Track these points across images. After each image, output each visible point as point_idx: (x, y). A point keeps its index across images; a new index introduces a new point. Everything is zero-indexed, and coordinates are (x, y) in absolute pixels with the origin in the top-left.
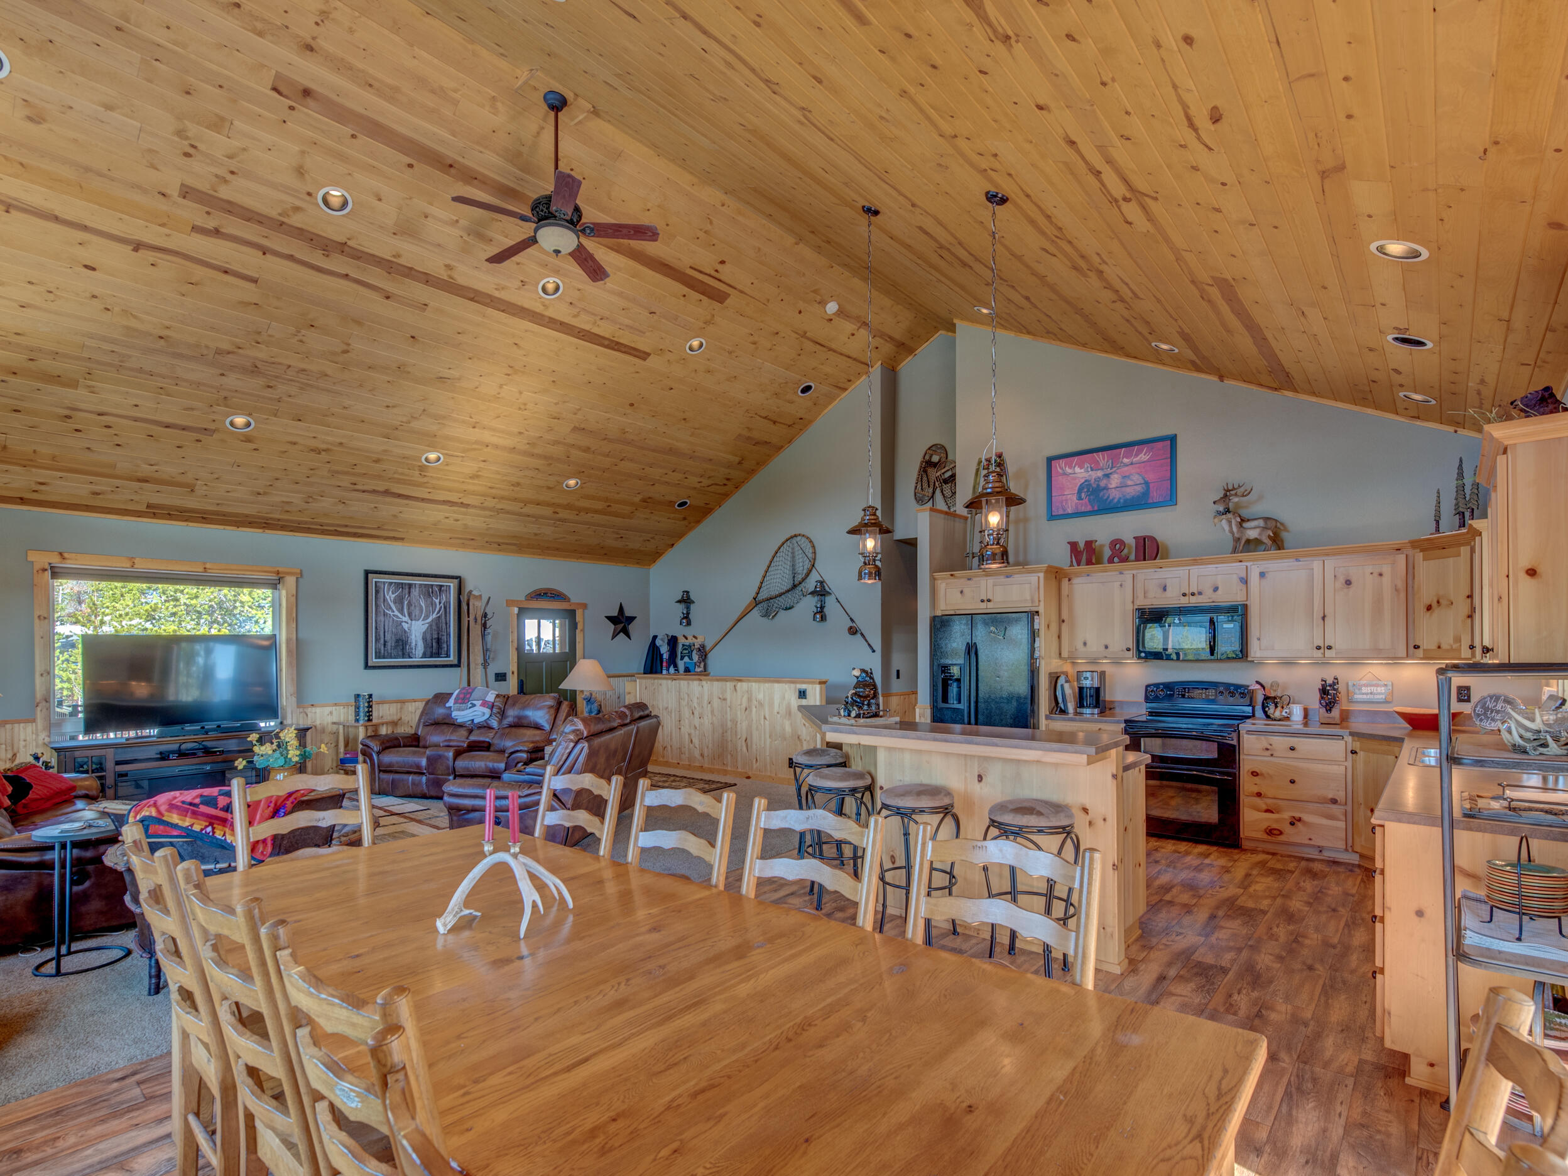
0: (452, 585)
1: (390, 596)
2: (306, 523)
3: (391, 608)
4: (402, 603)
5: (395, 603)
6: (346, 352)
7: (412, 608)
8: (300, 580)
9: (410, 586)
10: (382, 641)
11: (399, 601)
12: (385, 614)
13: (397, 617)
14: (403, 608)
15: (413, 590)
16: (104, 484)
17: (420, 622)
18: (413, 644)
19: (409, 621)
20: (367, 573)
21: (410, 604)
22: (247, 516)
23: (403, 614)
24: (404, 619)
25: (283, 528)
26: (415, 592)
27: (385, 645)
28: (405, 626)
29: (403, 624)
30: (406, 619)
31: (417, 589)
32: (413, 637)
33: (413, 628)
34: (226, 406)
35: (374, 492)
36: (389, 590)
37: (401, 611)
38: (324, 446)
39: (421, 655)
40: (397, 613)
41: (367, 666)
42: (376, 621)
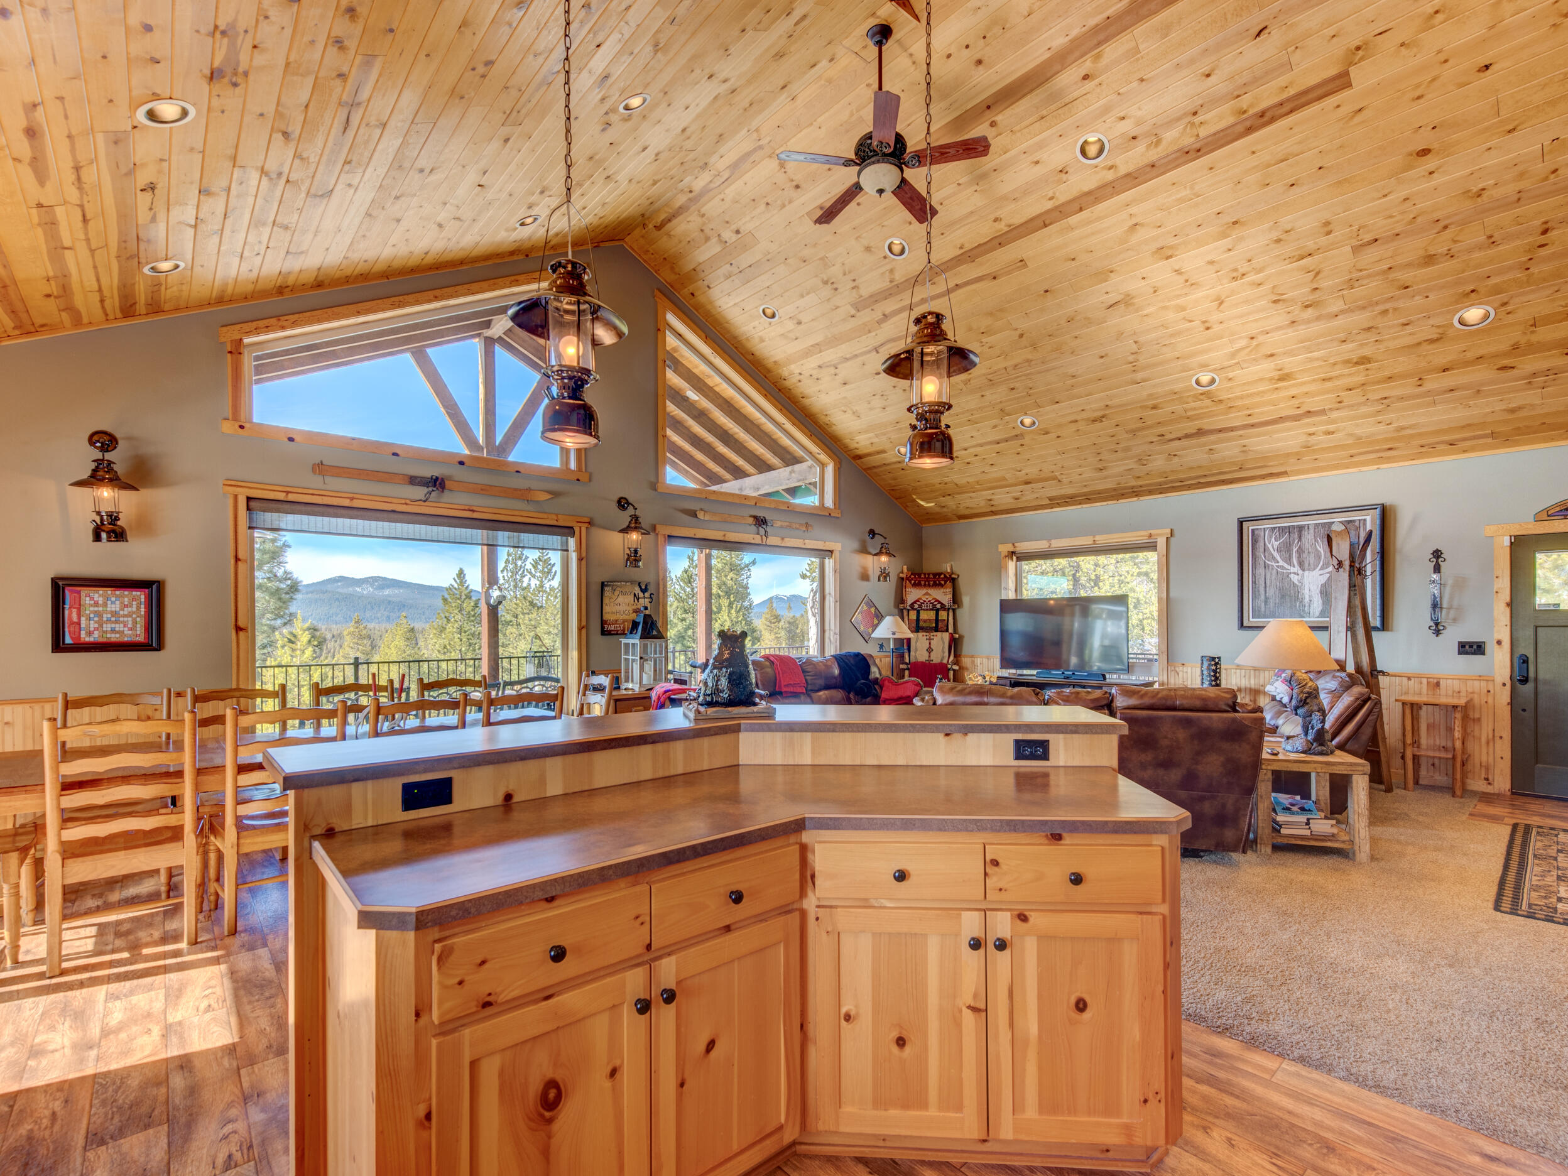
0: (1368, 518)
1: (1273, 544)
2: (1165, 483)
3: (1274, 558)
4: (1290, 550)
5: (1279, 551)
6: (1021, 336)
7: (1305, 555)
8: (1172, 540)
9: (1301, 528)
10: (1262, 597)
11: (1286, 548)
12: (1265, 566)
13: (1282, 568)
14: (1290, 557)
15: (1305, 533)
16: (1015, 491)
17: (1317, 572)
18: (1307, 600)
19: (1300, 572)
20: (1241, 523)
21: (1300, 551)
22: (1115, 490)
23: (1290, 563)
24: (1293, 570)
25: (1151, 492)
26: (1308, 537)
27: (1266, 602)
28: (1295, 578)
29: (1292, 576)
30: (1296, 569)
31: (1312, 531)
32: (1306, 591)
33: (1306, 581)
34: (1008, 415)
35: (1187, 436)
36: (1271, 537)
37: (1289, 561)
38: (1099, 414)
39: (1317, 614)
40: (1281, 563)
41: (1242, 626)
42: (1254, 575)
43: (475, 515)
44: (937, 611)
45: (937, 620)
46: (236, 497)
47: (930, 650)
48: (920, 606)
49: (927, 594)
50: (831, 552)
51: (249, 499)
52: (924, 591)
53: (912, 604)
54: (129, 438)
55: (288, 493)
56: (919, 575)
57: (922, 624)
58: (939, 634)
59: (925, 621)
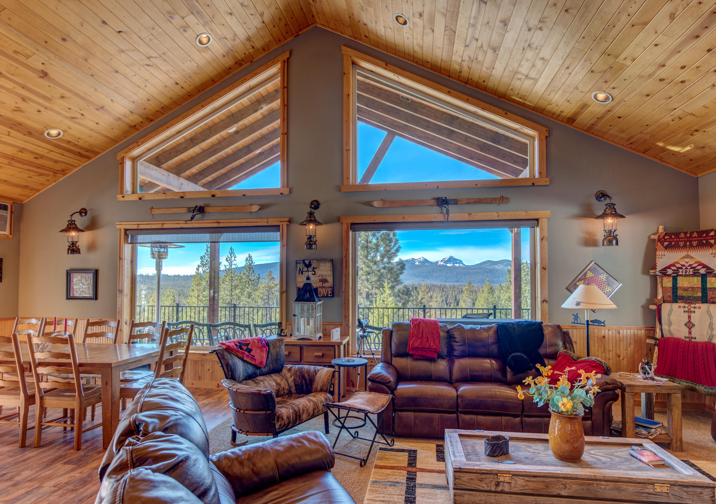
43: (221, 225)
44: (704, 277)
45: (704, 289)
46: (120, 229)
47: (690, 325)
48: (676, 272)
49: (688, 256)
50: (537, 220)
51: (126, 230)
52: (683, 253)
53: (665, 269)
54: (90, 210)
55: (138, 225)
56: (677, 235)
57: (680, 293)
58: (704, 306)
59: (686, 289)
